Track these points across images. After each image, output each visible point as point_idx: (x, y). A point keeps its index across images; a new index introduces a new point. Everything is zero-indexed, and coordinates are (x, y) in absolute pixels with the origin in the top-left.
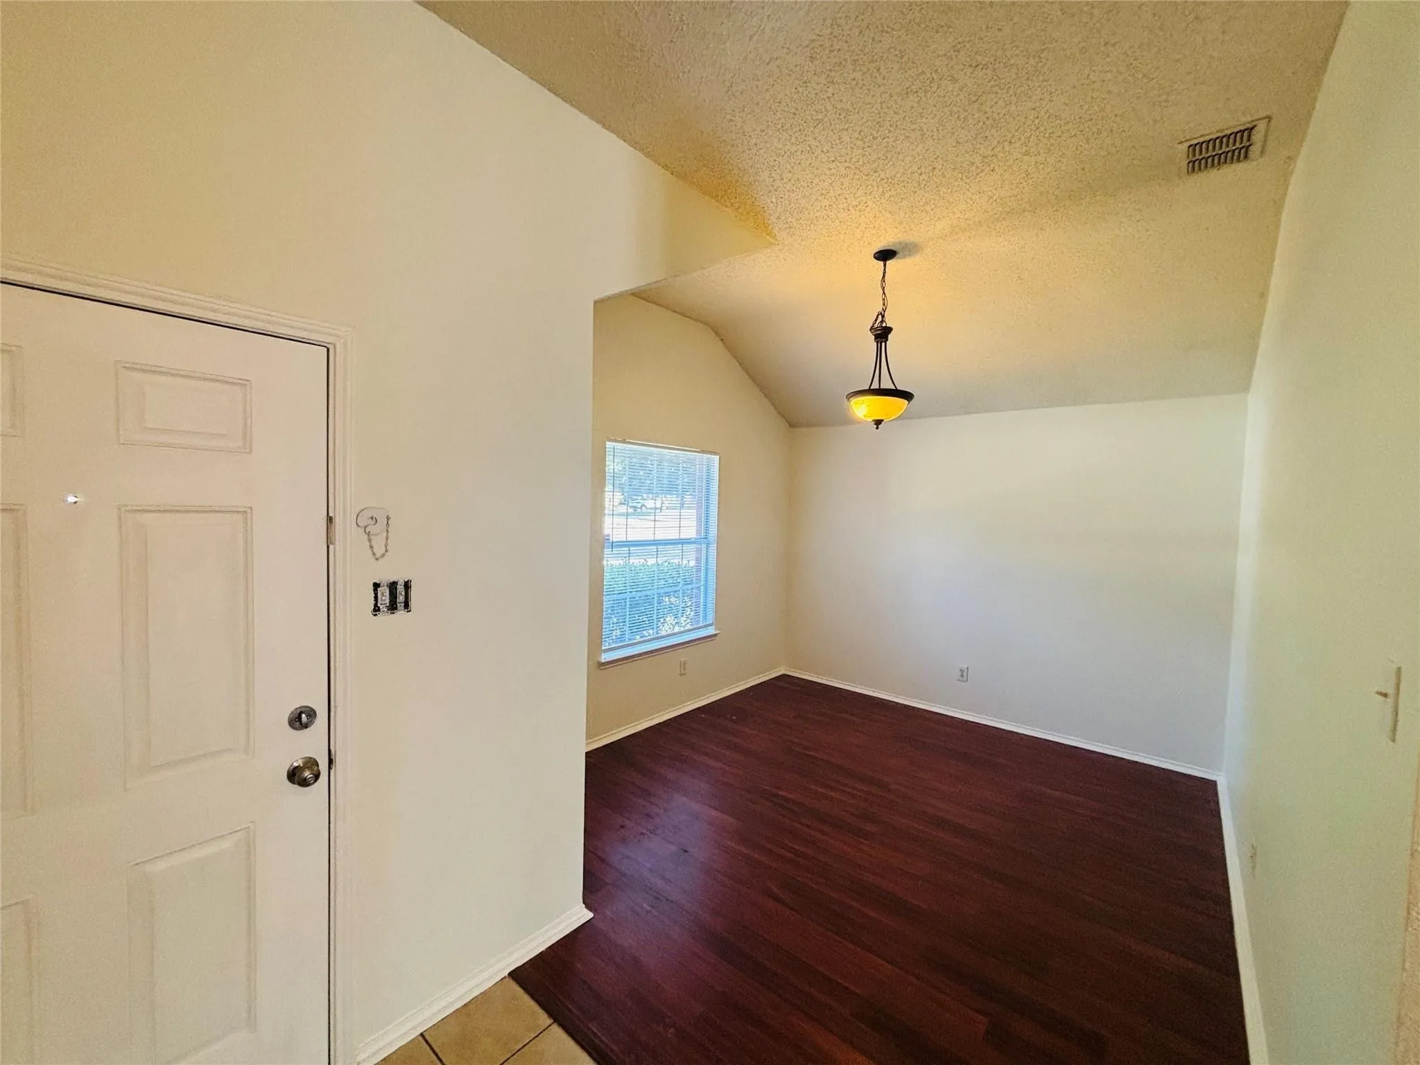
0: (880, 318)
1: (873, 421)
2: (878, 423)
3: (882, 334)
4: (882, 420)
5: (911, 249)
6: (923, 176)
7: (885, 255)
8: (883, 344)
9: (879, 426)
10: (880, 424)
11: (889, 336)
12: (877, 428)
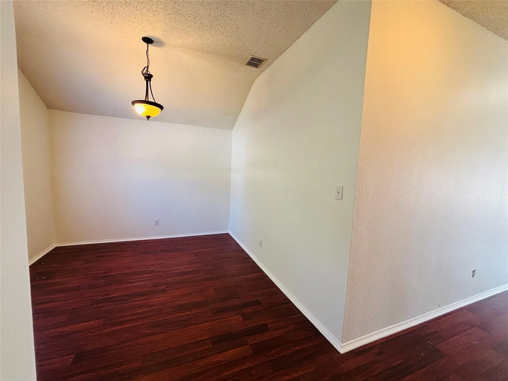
0: (146, 69)
1: (146, 116)
2: (148, 117)
3: (148, 77)
4: (150, 116)
5: (160, 44)
6: (189, 18)
7: (148, 40)
8: (149, 82)
9: (149, 119)
10: (149, 118)
11: (151, 79)
12: (148, 120)
